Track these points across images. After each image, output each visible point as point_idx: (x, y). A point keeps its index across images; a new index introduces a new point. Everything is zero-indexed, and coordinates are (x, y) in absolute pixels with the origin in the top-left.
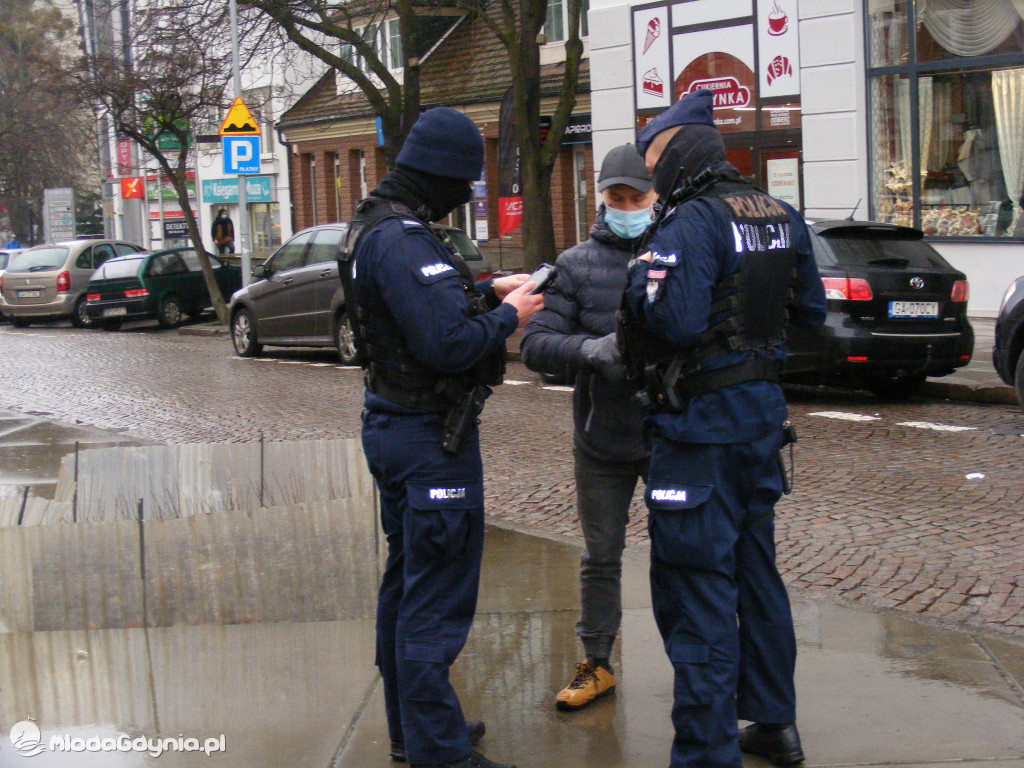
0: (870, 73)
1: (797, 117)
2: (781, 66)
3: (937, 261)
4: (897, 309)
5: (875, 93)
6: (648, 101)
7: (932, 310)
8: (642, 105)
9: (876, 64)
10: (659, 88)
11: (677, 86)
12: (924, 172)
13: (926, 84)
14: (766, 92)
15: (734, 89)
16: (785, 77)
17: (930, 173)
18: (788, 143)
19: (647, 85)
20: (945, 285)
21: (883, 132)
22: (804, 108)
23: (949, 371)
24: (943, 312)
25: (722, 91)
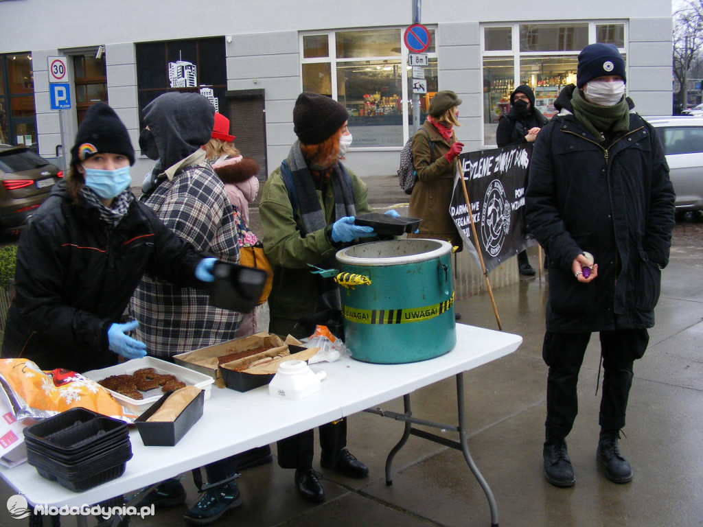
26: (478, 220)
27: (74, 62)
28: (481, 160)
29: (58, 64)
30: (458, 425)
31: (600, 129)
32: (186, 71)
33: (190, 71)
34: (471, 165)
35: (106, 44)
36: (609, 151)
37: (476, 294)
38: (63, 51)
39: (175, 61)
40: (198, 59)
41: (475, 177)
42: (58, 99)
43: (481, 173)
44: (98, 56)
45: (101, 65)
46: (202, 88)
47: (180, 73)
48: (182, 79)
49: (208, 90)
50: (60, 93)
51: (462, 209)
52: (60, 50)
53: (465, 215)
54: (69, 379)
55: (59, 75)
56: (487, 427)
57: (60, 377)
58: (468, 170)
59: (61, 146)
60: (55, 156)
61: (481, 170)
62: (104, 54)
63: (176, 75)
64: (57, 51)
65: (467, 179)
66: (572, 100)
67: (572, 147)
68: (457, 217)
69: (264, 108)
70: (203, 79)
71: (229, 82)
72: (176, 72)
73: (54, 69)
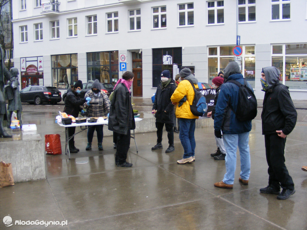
0: (52, 68)
1: (43, 73)
2: (41, 67)
3: (58, 91)
4: (54, 95)
5: (53, 71)
6: (23, 70)
7: (57, 95)
8: (22, 71)
9: (53, 67)
10: (24, 69)
11: (27, 69)
12: (59, 81)
13: (59, 70)
14: (39, 70)
15: (35, 69)
16: (41, 68)
17: (60, 81)
18: (42, 77)
19: (23, 68)
20: (59, 93)
21: (54, 76)
22: (44, 72)
23: (59, 102)
24: (59, 96)
25: (33, 70)
27: (133, 54)
29: (123, 56)
32: (169, 59)
35: (142, 49)
38: (129, 51)
39: (165, 55)
40: (173, 54)
42: (122, 67)
44: (140, 52)
45: (141, 55)
46: (174, 65)
47: (167, 60)
48: (167, 61)
49: (176, 66)
50: (123, 66)
52: (128, 50)
55: (123, 60)
62: (142, 52)
63: (165, 60)
64: (127, 51)
69: (194, 73)
70: (174, 62)
71: (183, 63)
72: (165, 59)
73: (121, 58)
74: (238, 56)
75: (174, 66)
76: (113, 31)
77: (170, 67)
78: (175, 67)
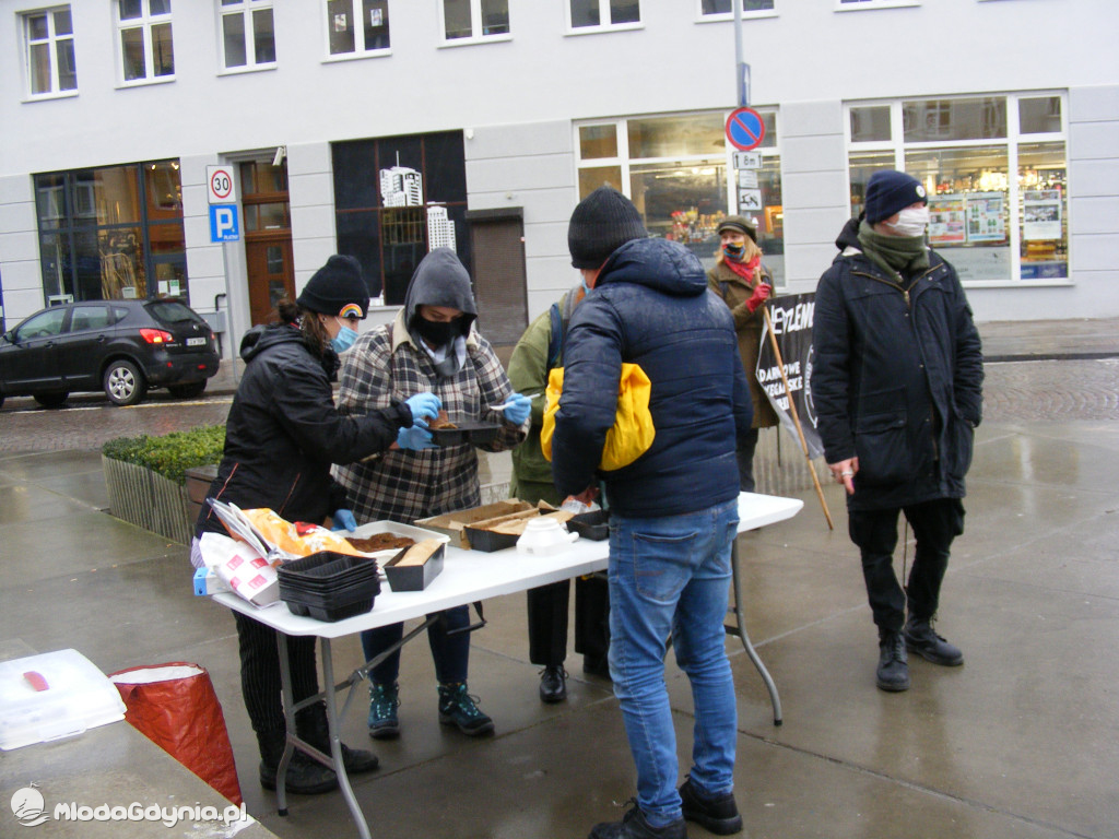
26: (800, 387)
27: (241, 170)
28: (798, 307)
29: (221, 176)
30: (734, 606)
31: (896, 268)
32: (406, 183)
33: (412, 181)
34: (784, 313)
35: (288, 145)
36: (910, 292)
37: (808, 488)
38: (227, 157)
39: (389, 167)
40: (424, 163)
41: (791, 329)
42: (221, 227)
43: (799, 323)
44: (277, 162)
45: (280, 174)
46: (430, 206)
47: (398, 187)
48: (401, 194)
49: (439, 209)
50: (225, 219)
51: (775, 373)
52: (221, 155)
53: (780, 381)
54: (311, 530)
55: (222, 192)
56: (790, 632)
57: (302, 530)
58: (780, 320)
59: (224, 295)
60: (213, 310)
61: (799, 320)
62: (284, 160)
63: (391, 189)
64: (217, 157)
65: (779, 332)
66: (859, 237)
67: (867, 291)
68: (768, 383)
69: (522, 235)
70: (431, 193)
71: (470, 197)
72: (391, 183)
73: (215, 183)
74: (748, 149)
75: (429, 211)
76: (150, 76)
77: (416, 216)
78: (437, 216)
